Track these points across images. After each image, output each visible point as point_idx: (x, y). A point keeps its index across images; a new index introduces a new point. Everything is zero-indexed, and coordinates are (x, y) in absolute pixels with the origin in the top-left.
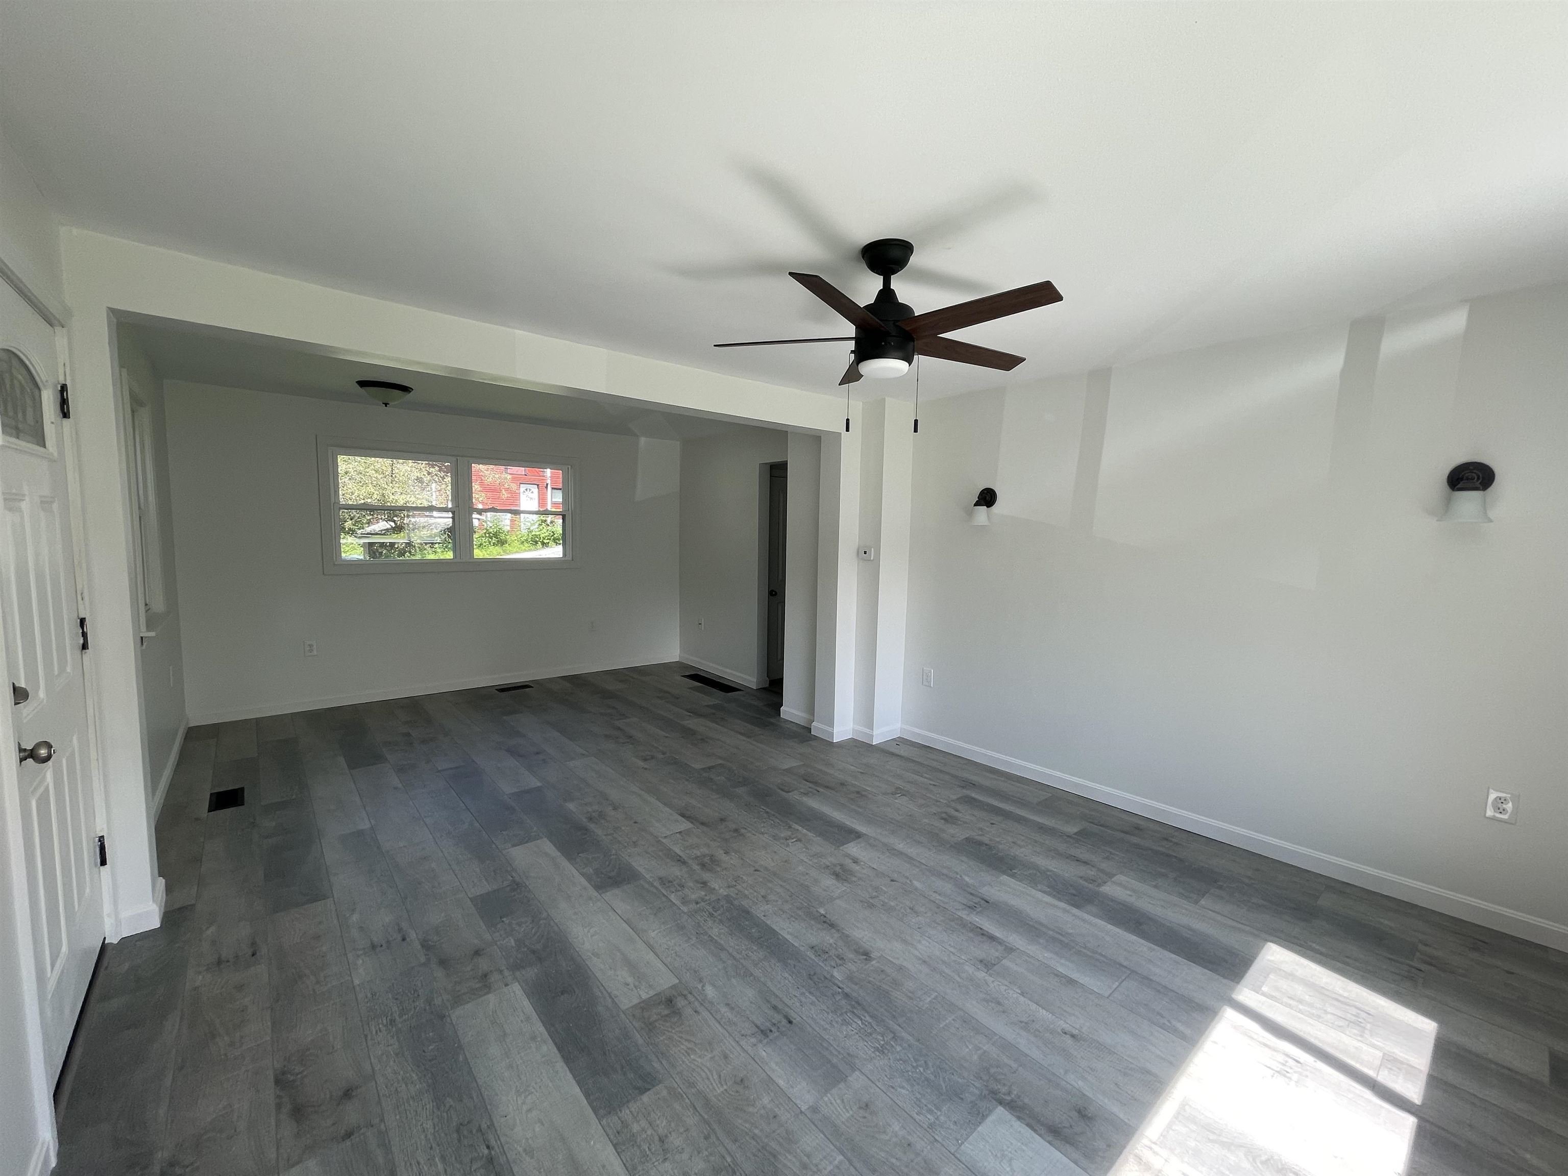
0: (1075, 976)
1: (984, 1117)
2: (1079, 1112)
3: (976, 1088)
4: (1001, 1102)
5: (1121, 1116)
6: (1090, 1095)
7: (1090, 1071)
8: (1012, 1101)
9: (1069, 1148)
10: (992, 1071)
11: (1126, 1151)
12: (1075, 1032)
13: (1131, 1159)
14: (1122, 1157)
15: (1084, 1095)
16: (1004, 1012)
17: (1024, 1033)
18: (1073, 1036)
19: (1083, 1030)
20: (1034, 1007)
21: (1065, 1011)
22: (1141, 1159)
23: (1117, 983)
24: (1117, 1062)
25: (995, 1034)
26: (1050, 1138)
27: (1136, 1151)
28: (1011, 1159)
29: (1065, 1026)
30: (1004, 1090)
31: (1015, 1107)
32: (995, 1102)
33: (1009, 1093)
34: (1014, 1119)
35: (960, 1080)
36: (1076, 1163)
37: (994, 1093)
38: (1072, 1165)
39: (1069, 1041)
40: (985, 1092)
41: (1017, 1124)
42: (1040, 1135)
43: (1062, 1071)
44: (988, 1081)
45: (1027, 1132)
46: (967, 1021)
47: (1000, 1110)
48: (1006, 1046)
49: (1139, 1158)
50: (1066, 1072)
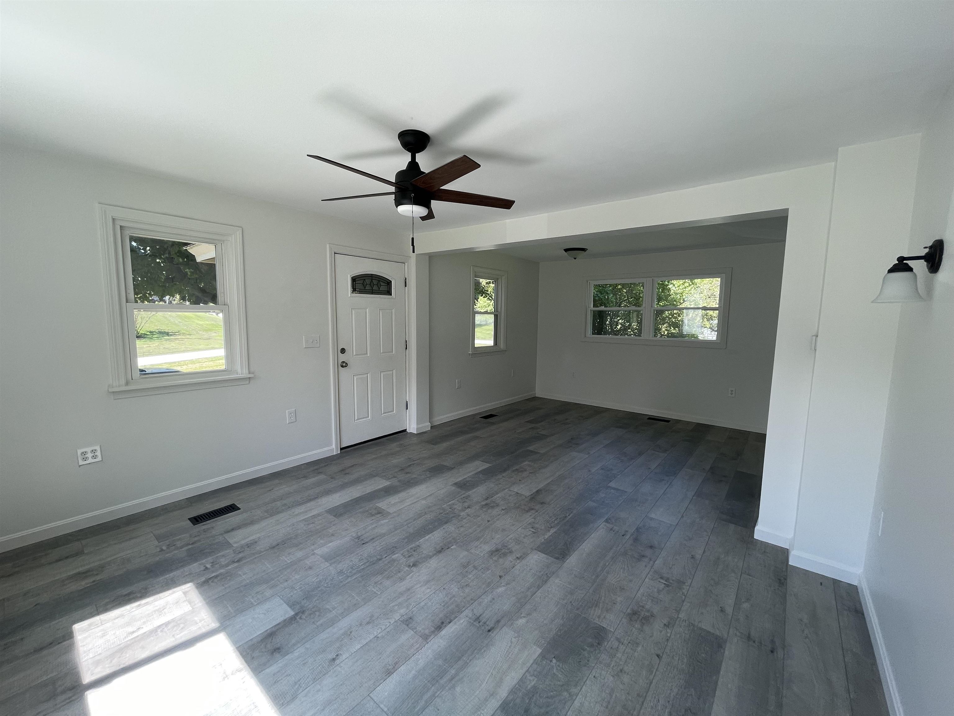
0: (395, 678)
1: (291, 607)
2: (279, 649)
3: (308, 605)
4: (297, 614)
5: (268, 670)
6: (286, 657)
7: (303, 662)
8: (296, 619)
9: (259, 639)
10: (317, 613)
11: (245, 665)
12: (338, 662)
13: (242, 666)
14: (244, 662)
15: (288, 654)
16: (361, 625)
17: (341, 632)
18: (334, 660)
19: (337, 667)
20: (364, 642)
21: (357, 661)
22: (239, 671)
23: (386, 709)
24: (306, 681)
25: (342, 618)
26: (268, 631)
27: (244, 671)
28: (265, 614)
29: (344, 657)
30: (304, 617)
31: (292, 619)
32: (297, 611)
33: (301, 618)
34: (285, 618)
35: (315, 599)
36: (252, 640)
37: (303, 612)
38: (252, 637)
39: (331, 656)
40: (304, 609)
41: (282, 619)
42: (272, 627)
43: (308, 646)
44: (311, 610)
45: (275, 623)
46: (356, 606)
47: (292, 613)
48: (332, 622)
49: (240, 671)
50: (307, 649)
